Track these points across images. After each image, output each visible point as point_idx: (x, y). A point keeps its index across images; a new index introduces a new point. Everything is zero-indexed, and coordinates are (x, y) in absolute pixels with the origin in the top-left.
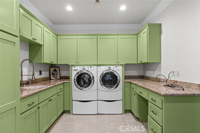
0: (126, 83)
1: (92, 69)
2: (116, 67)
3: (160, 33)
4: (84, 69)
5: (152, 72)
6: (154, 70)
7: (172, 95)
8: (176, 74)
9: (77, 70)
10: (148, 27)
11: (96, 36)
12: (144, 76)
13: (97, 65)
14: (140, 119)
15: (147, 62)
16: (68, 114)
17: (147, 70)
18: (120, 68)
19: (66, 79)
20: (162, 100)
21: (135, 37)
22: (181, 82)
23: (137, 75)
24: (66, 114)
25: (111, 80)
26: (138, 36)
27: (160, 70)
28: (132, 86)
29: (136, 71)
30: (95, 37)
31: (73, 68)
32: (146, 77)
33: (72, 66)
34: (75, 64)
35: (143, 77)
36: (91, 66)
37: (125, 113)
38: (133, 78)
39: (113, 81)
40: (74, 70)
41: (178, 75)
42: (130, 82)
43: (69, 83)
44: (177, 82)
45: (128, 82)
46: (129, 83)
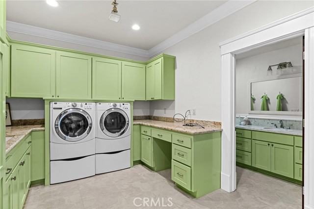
0: (135, 126)
1: (89, 107)
2: (123, 104)
3: (174, 67)
4: (74, 107)
5: (163, 111)
6: (165, 109)
7: (200, 133)
8: (192, 113)
9: (61, 109)
10: (163, 58)
11: (91, 57)
12: (152, 116)
13: (96, 102)
14: (155, 169)
15: (161, 98)
16: (40, 187)
17: (156, 109)
18: (128, 105)
19: (24, 124)
20: (191, 139)
21: (144, 66)
22: (197, 121)
23: (143, 115)
24: (36, 187)
25: (113, 123)
26: (148, 66)
27: (174, 108)
28: (143, 129)
29: (141, 110)
30: (89, 57)
31: (53, 105)
32: (154, 117)
33: (51, 101)
34: (52, 98)
35: (149, 118)
36: (86, 102)
37: (134, 165)
38: (137, 120)
39: (116, 124)
40: (54, 109)
41: (194, 114)
42: (140, 124)
43: (44, 130)
44: (193, 120)
45: (137, 124)
46: (138, 126)
